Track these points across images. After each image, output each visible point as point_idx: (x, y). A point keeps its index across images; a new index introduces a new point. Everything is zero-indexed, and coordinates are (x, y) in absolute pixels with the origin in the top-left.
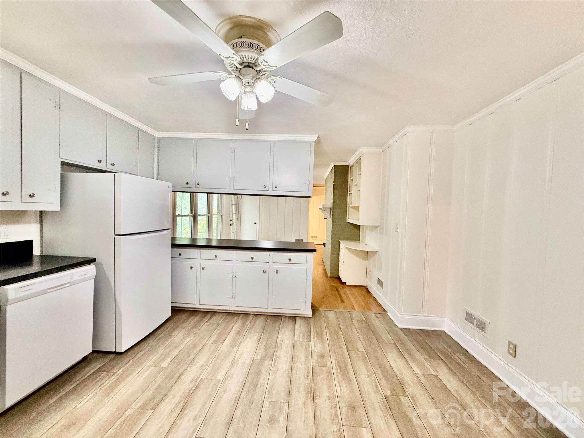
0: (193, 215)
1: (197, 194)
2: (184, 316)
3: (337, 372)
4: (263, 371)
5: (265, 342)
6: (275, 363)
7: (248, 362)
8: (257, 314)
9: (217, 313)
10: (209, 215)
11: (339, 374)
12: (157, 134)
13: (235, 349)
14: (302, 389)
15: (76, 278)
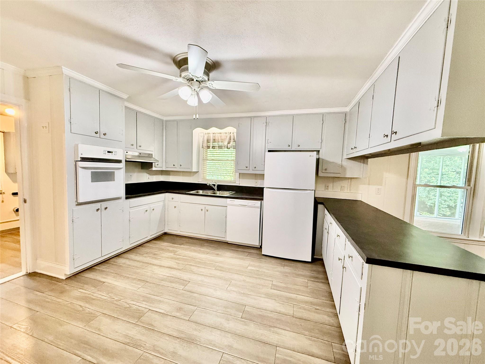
12: (347, 109)
15: (250, 204)
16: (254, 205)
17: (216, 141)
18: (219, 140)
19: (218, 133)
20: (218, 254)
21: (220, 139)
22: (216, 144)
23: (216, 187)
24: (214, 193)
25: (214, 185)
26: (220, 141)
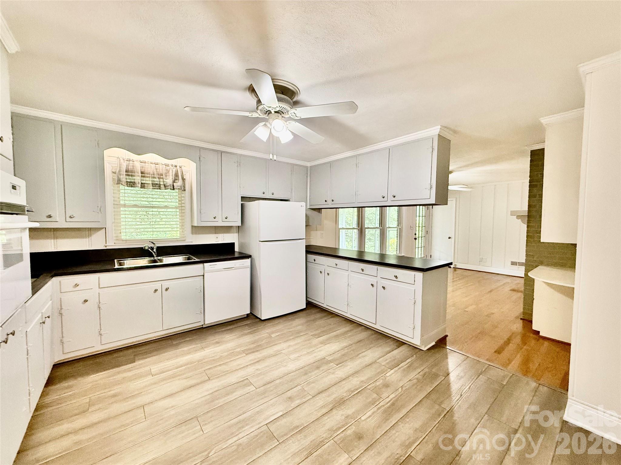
0: (359, 228)
1: (364, 208)
2: (314, 311)
3: (384, 406)
4: (321, 369)
5: (350, 350)
6: (336, 368)
7: (319, 357)
8: (368, 328)
9: (338, 316)
10: (381, 228)
11: (383, 408)
12: (309, 164)
13: (321, 345)
14: (334, 396)
15: (237, 265)
16: (243, 265)
17: (146, 175)
18: (154, 175)
19: (151, 163)
20: (218, 343)
21: (155, 173)
22: (148, 181)
23: (155, 250)
24: (155, 261)
25: (152, 249)
26: (156, 176)
